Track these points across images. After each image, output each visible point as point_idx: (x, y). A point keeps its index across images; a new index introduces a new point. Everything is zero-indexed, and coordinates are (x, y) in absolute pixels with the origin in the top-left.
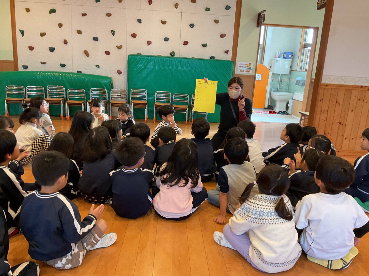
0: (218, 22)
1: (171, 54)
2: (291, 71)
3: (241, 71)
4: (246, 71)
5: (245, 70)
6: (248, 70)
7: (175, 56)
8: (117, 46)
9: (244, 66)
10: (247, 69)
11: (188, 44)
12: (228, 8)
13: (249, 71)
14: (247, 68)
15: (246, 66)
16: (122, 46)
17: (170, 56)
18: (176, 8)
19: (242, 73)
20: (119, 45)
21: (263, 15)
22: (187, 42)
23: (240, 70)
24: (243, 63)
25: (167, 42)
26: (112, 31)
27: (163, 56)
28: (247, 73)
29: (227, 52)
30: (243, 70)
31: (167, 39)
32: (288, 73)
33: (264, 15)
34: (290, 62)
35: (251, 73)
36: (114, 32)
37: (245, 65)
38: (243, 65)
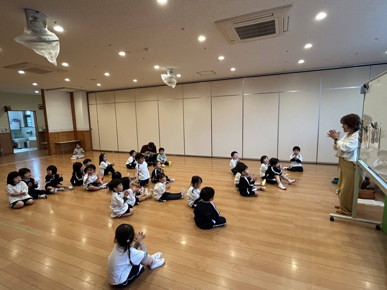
2: (20, 128)
3: (2, 131)
4: (5, 131)
13: (6, 131)
15: (4, 129)
32: (19, 129)
33: (10, 107)
34: (19, 124)
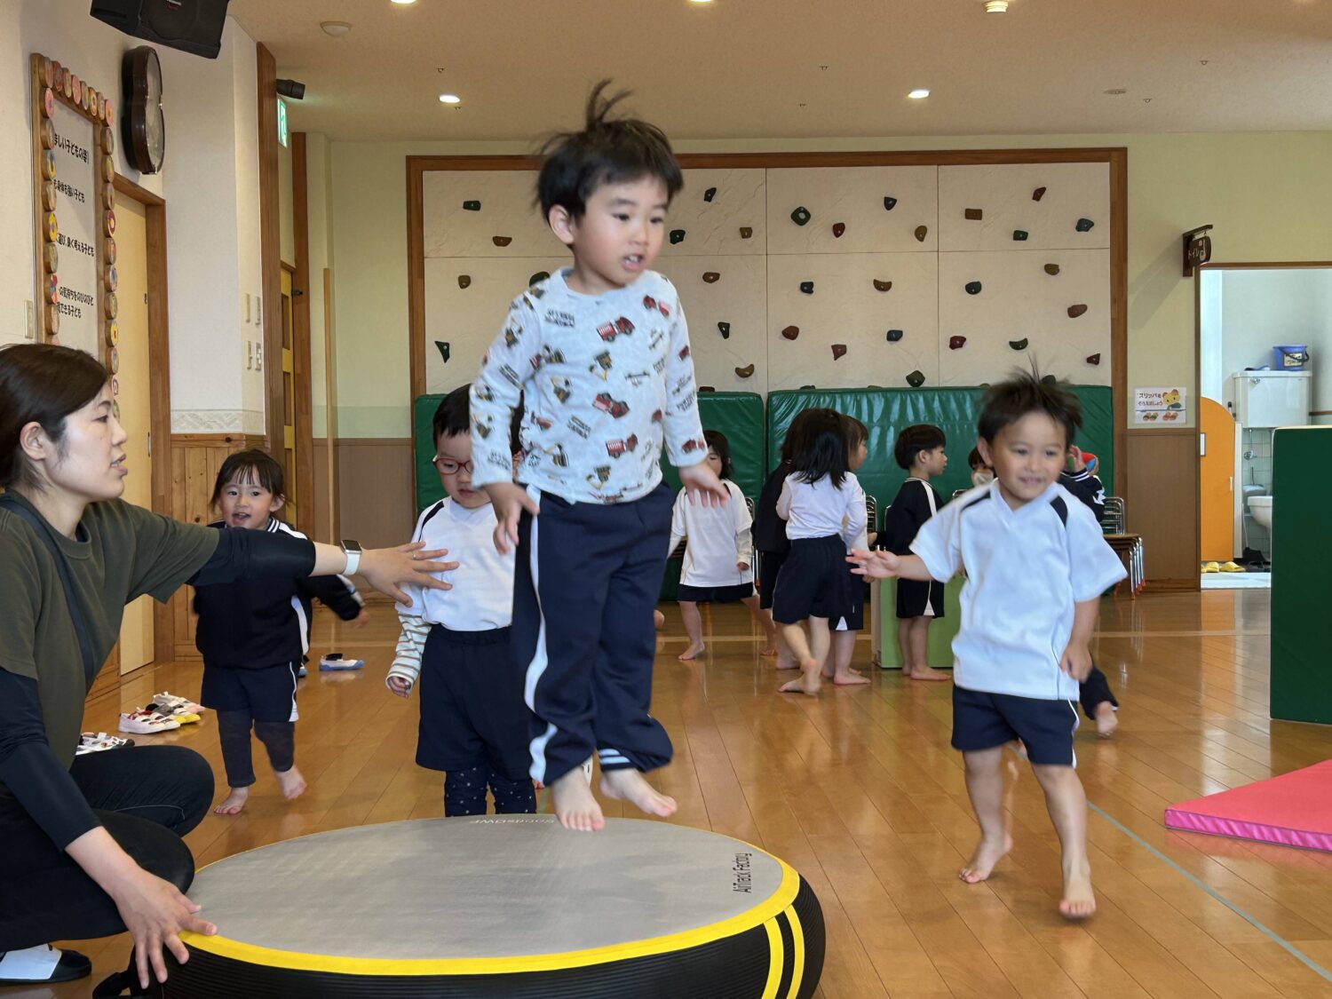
0: (1058, 271)
1: (909, 379)
3: (1147, 417)
4: (1166, 417)
5: (1163, 414)
6: (1172, 413)
7: (925, 384)
8: (738, 370)
9: (1156, 400)
10: (1168, 409)
11: (966, 346)
12: (1084, 225)
13: (1174, 417)
14: (1165, 406)
15: (1162, 399)
16: (752, 367)
17: (909, 386)
18: (921, 239)
19: (1150, 424)
20: (742, 366)
21: (1201, 239)
22: (963, 340)
23: (1144, 414)
24: (1151, 391)
25: (896, 344)
26: (721, 325)
27: (883, 386)
28: (1169, 421)
29: (1094, 360)
30: (1152, 413)
31: (894, 336)
33: (1207, 240)
34: (1305, 383)
35: (1183, 420)
36: (727, 326)
37: (1159, 396)
38: (1151, 396)
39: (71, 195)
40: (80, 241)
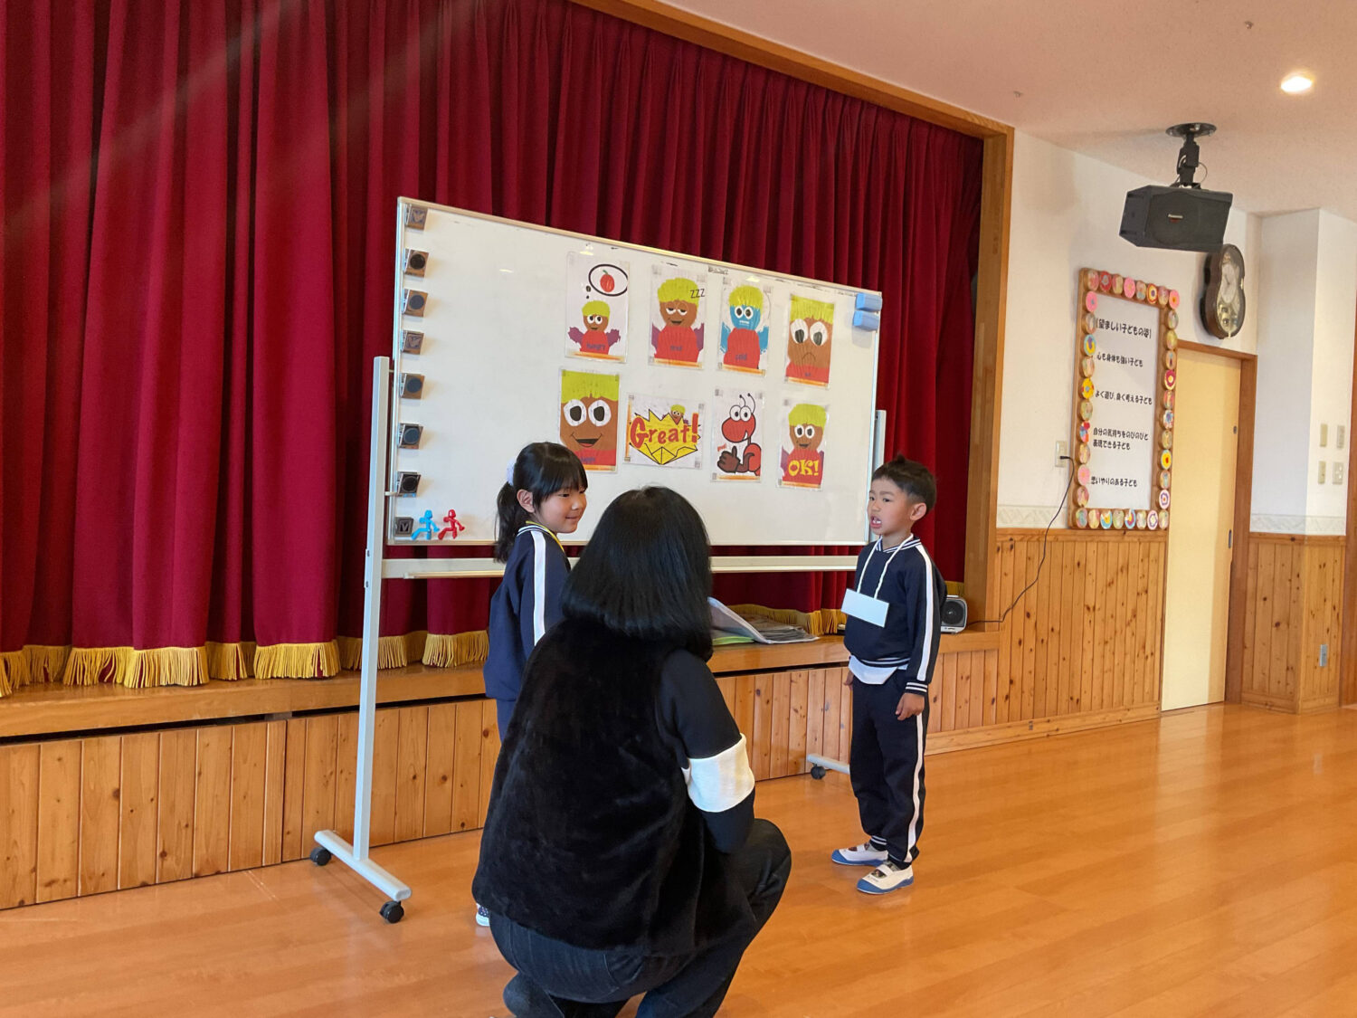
39: (1124, 361)
40: (1133, 394)
